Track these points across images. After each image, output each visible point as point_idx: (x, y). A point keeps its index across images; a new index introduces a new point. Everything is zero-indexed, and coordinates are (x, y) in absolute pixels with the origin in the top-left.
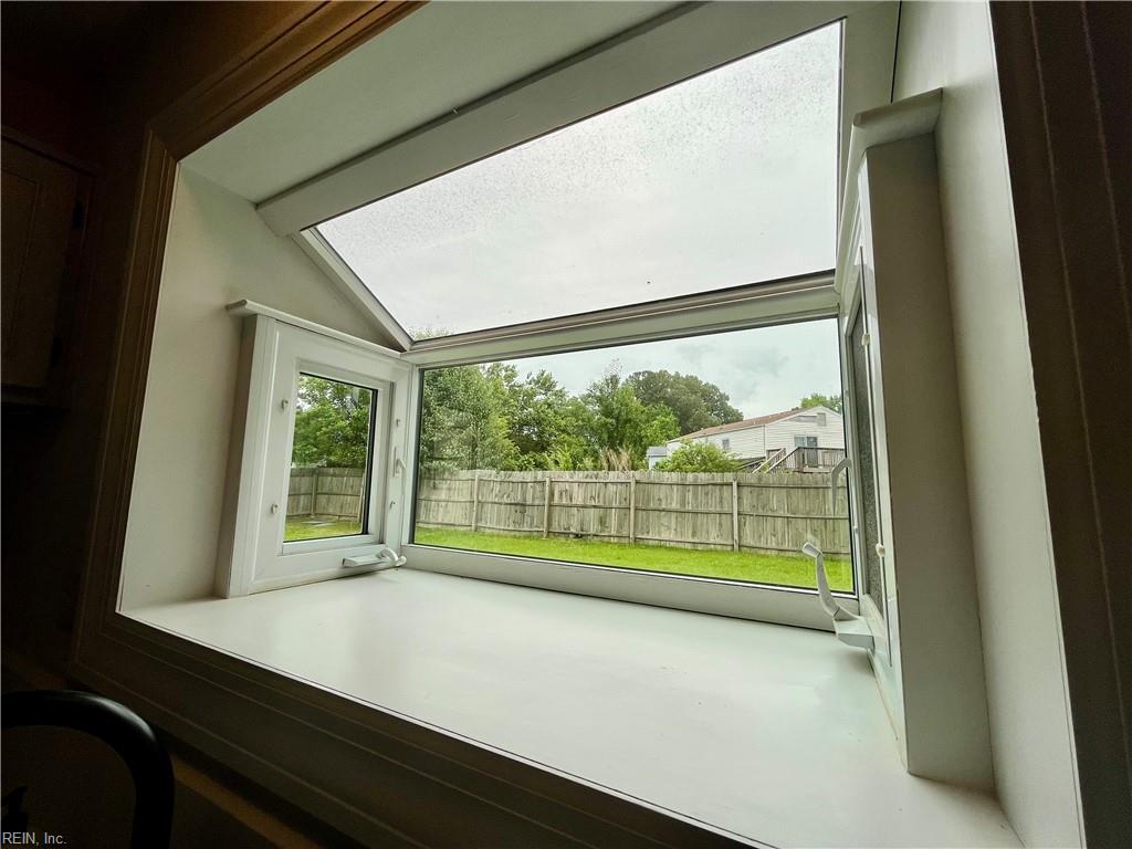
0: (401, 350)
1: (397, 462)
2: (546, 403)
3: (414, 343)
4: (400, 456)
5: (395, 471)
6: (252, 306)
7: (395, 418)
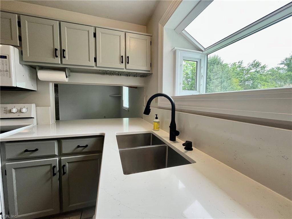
0: (202, 51)
1: (202, 76)
2: (256, 71)
3: (205, 49)
4: (203, 74)
5: (202, 78)
6: (176, 48)
7: (202, 66)
